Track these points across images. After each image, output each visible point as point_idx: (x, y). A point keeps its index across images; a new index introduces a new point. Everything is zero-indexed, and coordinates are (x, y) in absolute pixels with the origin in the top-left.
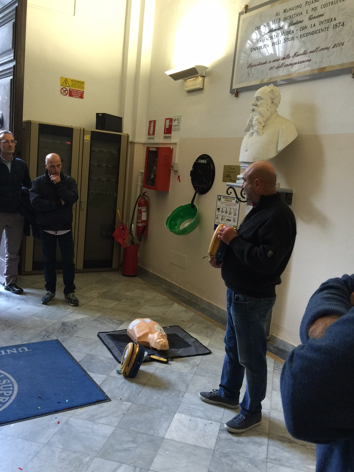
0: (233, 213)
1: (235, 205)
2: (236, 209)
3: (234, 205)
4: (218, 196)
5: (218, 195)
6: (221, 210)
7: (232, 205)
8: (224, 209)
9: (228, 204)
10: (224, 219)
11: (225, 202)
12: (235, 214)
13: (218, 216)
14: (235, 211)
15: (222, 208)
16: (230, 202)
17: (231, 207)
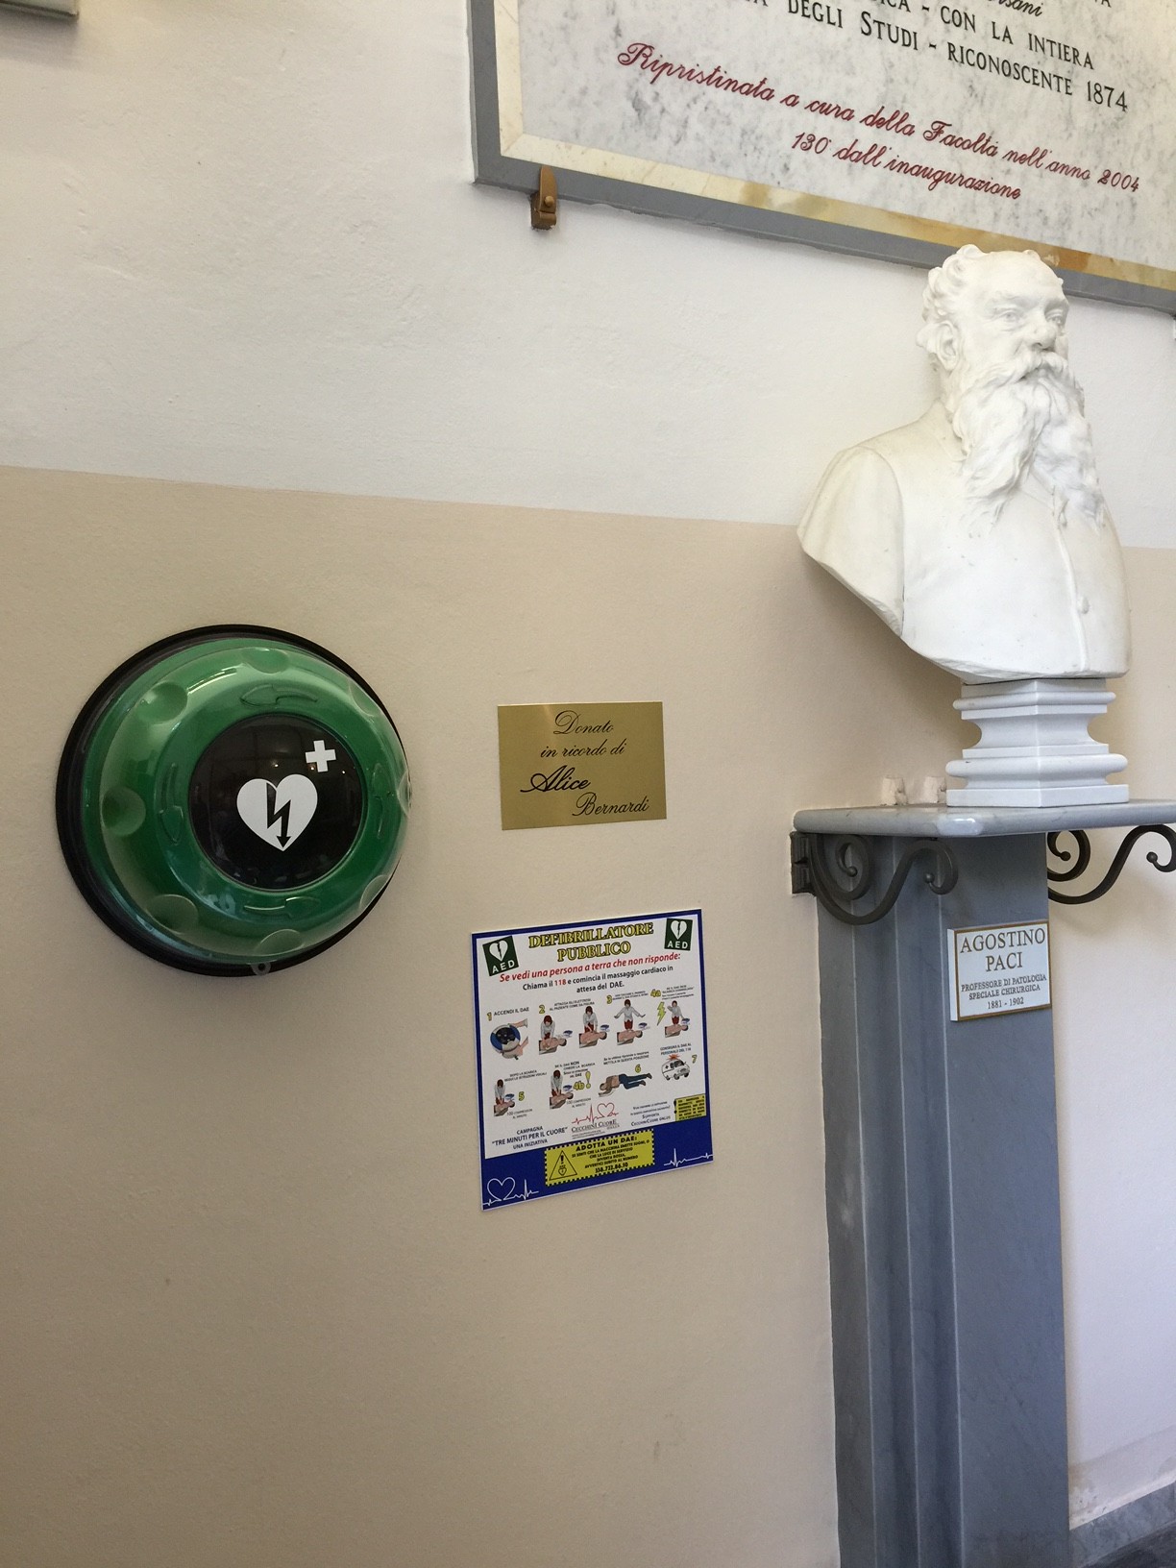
0: (651, 1019)
1: (659, 965)
2: (683, 988)
3: (653, 970)
4: (480, 942)
5: (475, 937)
6: (532, 1033)
7: (632, 974)
8: (571, 1021)
9: (599, 972)
10: (579, 1086)
11: (567, 963)
12: (675, 1020)
13: (508, 1088)
14: (669, 1003)
15: (548, 1019)
16: (612, 958)
17: (630, 985)
